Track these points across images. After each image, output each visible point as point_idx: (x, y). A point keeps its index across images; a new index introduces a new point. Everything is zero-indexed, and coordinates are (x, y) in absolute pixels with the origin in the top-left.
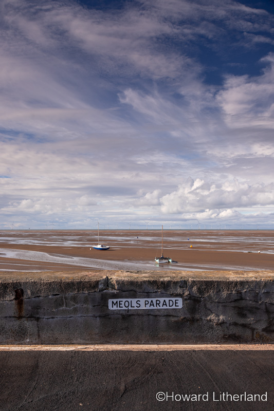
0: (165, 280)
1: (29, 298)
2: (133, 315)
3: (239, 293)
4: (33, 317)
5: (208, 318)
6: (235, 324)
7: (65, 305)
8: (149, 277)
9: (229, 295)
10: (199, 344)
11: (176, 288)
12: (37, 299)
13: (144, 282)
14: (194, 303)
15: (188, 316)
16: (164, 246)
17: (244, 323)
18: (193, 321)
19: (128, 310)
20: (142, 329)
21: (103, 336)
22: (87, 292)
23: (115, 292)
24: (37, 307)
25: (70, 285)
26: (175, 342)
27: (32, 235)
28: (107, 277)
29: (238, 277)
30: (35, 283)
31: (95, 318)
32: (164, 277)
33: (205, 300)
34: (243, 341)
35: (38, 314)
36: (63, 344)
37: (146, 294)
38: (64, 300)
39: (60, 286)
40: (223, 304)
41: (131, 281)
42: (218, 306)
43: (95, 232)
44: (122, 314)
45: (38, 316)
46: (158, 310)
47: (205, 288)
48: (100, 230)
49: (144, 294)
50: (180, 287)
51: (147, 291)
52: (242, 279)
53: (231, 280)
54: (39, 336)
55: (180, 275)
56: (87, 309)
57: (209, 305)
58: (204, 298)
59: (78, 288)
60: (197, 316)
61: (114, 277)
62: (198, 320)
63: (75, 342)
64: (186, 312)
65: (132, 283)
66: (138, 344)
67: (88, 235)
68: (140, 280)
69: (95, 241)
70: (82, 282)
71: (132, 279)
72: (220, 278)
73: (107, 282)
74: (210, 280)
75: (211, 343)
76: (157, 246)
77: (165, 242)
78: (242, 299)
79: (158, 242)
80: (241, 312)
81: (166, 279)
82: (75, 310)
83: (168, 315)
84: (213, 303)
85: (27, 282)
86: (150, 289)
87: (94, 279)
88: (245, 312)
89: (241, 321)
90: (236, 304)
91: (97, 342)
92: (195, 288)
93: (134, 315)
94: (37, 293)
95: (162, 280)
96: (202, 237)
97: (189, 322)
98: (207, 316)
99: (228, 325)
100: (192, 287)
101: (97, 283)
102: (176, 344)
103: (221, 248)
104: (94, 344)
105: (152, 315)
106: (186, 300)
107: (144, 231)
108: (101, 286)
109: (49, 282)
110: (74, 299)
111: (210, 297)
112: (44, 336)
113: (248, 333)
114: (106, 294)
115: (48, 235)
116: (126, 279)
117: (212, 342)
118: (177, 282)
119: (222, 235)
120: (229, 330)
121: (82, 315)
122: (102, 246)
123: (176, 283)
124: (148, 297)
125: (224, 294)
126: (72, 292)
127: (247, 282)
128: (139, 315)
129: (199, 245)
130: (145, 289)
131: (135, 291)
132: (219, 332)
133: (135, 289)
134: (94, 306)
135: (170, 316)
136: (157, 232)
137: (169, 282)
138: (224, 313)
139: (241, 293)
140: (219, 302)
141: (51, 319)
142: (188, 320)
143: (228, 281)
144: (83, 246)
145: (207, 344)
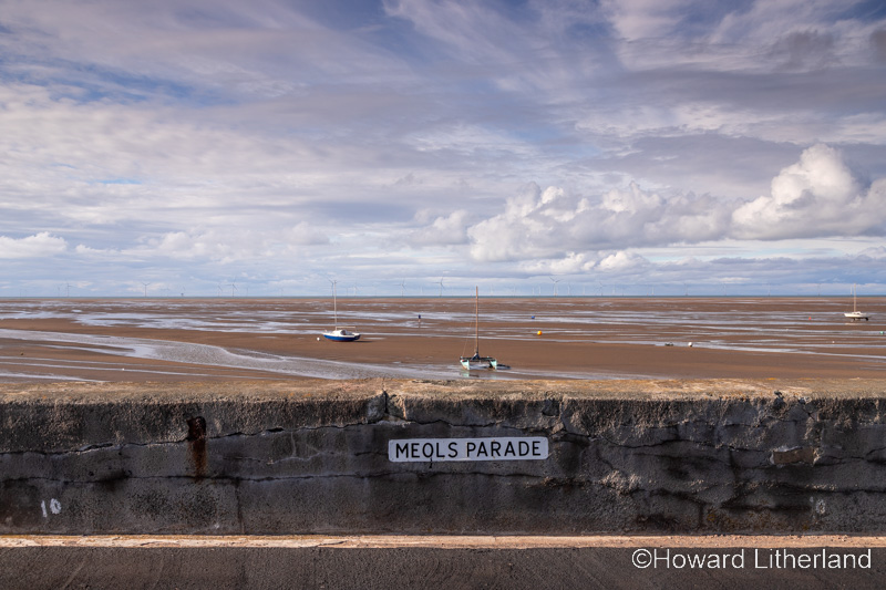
0: (511, 398)
1: (218, 437)
2: (441, 473)
3: (673, 426)
4: (226, 477)
5: (605, 481)
6: (664, 493)
7: (294, 453)
8: (476, 393)
9: (651, 432)
10: (585, 535)
11: (534, 417)
12: (235, 439)
13: (466, 402)
14: (574, 449)
15: (562, 476)
16: (479, 333)
17: (682, 489)
18: (571, 486)
19: (431, 463)
20: (462, 504)
21: (377, 518)
22: (342, 425)
23: (403, 424)
24: (235, 456)
25: (306, 410)
26: (531, 531)
27: (188, 308)
28: (385, 393)
29: (670, 393)
30: (230, 404)
31: (359, 480)
32: (510, 393)
33: (597, 442)
34: (679, 530)
35: (237, 470)
36: (293, 534)
37: (469, 429)
38: (293, 441)
39: (284, 411)
40: (638, 451)
41: (437, 401)
42: (626, 455)
43: (329, 303)
44: (417, 472)
45: (238, 475)
46: (495, 462)
47: (598, 418)
48: (337, 298)
49: (465, 428)
50: (544, 414)
51: (471, 423)
52: (678, 397)
53: (654, 398)
54: (240, 517)
55: (542, 388)
56: (343, 461)
57: (606, 453)
58: (595, 437)
59: (323, 416)
60: (580, 476)
61: (401, 393)
62: (581, 485)
63: (317, 529)
64: (557, 466)
65: (439, 406)
66: (452, 534)
67: (312, 309)
68: (456, 398)
69: (328, 322)
70: (330, 403)
71: (440, 397)
72: (630, 394)
73: (385, 403)
74: (609, 398)
75: (610, 534)
76: (466, 333)
77: (483, 324)
78: (678, 439)
79: (467, 324)
80: (676, 468)
81: (513, 397)
82: (317, 463)
83: (518, 473)
84: (616, 449)
85: (214, 403)
86: (479, 417)
87: (358, 397)
88: (685, 467)
89: (677, 486)
90: (666, 450)
91: (364, 530)
92: (576, 417)
93: (444, 473)
94: (235, 426)
95: (503, 398)
96: (562, 312)
97: (562, 489)
98: (602, 475)
99: (647, 494)
100: (569, 413)
101: (364, 405)
102: (534, 535)
103: (606, 337)
104: (360, 534)
105: (483, 474)
106: (556, 441)
107: (436, 301)
108: (371, 412)
109: (261, 402)
110: (315, 439)
111: (608, 435)
112: (249, 517)
113: (691, 512)
114: (383, 428)
115: (223, 308)
116: (427, 397)
117: (613, 532)
118: (537, 403)
119: (607, 308)
120: (649, 505)
121: (333, 473)
122: (343, 333)
123: (534, 406)
124: (475, 435)
125: (641, 428)
126: (309, 424)
127: (691, 403)
128: (453, 474)
129: (556, 331)
130: (467, 419)
131: (447, 423)
132: (628, 509)
133: (445, 417)
134: (358, 455)
135: (521, 475)
136: (465, 301)
137: (520, 403)
138: (638, 470)
139: (676, 427)
140: (627, 447)
141: (266, 482)
142: (560, 485)
143: (648, 400)
144: (302, 333)
145: (602, 535)
